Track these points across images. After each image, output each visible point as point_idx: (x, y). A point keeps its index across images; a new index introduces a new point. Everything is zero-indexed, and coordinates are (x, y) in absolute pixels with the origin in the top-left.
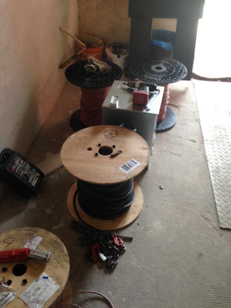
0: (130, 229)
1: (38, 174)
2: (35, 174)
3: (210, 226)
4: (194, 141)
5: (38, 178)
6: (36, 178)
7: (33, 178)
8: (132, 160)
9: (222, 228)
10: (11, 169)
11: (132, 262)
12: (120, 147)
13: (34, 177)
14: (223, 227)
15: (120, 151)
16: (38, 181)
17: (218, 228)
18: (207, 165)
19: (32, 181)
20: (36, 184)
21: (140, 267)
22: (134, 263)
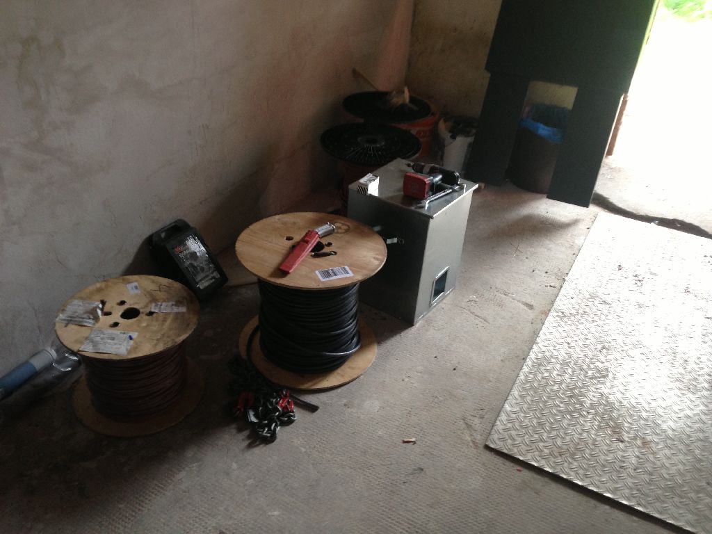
0: (323, 396)
1: (216, 274)
2: (212, 273)
3: (468, 438)
4: (530, 307)
5: (213, 280)
6: (211, 279)
7: (205, 278)
8: (345, 269)
9: (487, 447)
10: (173, 249)
11: (295, 440)
12: (339, 248)
13: (207, 276)
14: (492, 446)
15: (334, 252)
16: (212, 284)
17: (481, 446)
18: (531, 348)
19: (202, 280)
20: (206, 288)
21: (303, 450)
22: (297, 442)
